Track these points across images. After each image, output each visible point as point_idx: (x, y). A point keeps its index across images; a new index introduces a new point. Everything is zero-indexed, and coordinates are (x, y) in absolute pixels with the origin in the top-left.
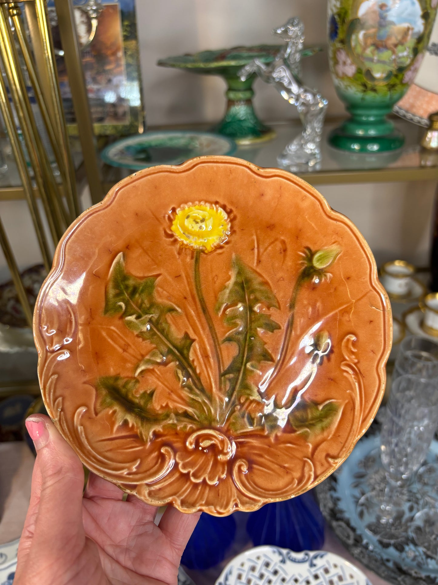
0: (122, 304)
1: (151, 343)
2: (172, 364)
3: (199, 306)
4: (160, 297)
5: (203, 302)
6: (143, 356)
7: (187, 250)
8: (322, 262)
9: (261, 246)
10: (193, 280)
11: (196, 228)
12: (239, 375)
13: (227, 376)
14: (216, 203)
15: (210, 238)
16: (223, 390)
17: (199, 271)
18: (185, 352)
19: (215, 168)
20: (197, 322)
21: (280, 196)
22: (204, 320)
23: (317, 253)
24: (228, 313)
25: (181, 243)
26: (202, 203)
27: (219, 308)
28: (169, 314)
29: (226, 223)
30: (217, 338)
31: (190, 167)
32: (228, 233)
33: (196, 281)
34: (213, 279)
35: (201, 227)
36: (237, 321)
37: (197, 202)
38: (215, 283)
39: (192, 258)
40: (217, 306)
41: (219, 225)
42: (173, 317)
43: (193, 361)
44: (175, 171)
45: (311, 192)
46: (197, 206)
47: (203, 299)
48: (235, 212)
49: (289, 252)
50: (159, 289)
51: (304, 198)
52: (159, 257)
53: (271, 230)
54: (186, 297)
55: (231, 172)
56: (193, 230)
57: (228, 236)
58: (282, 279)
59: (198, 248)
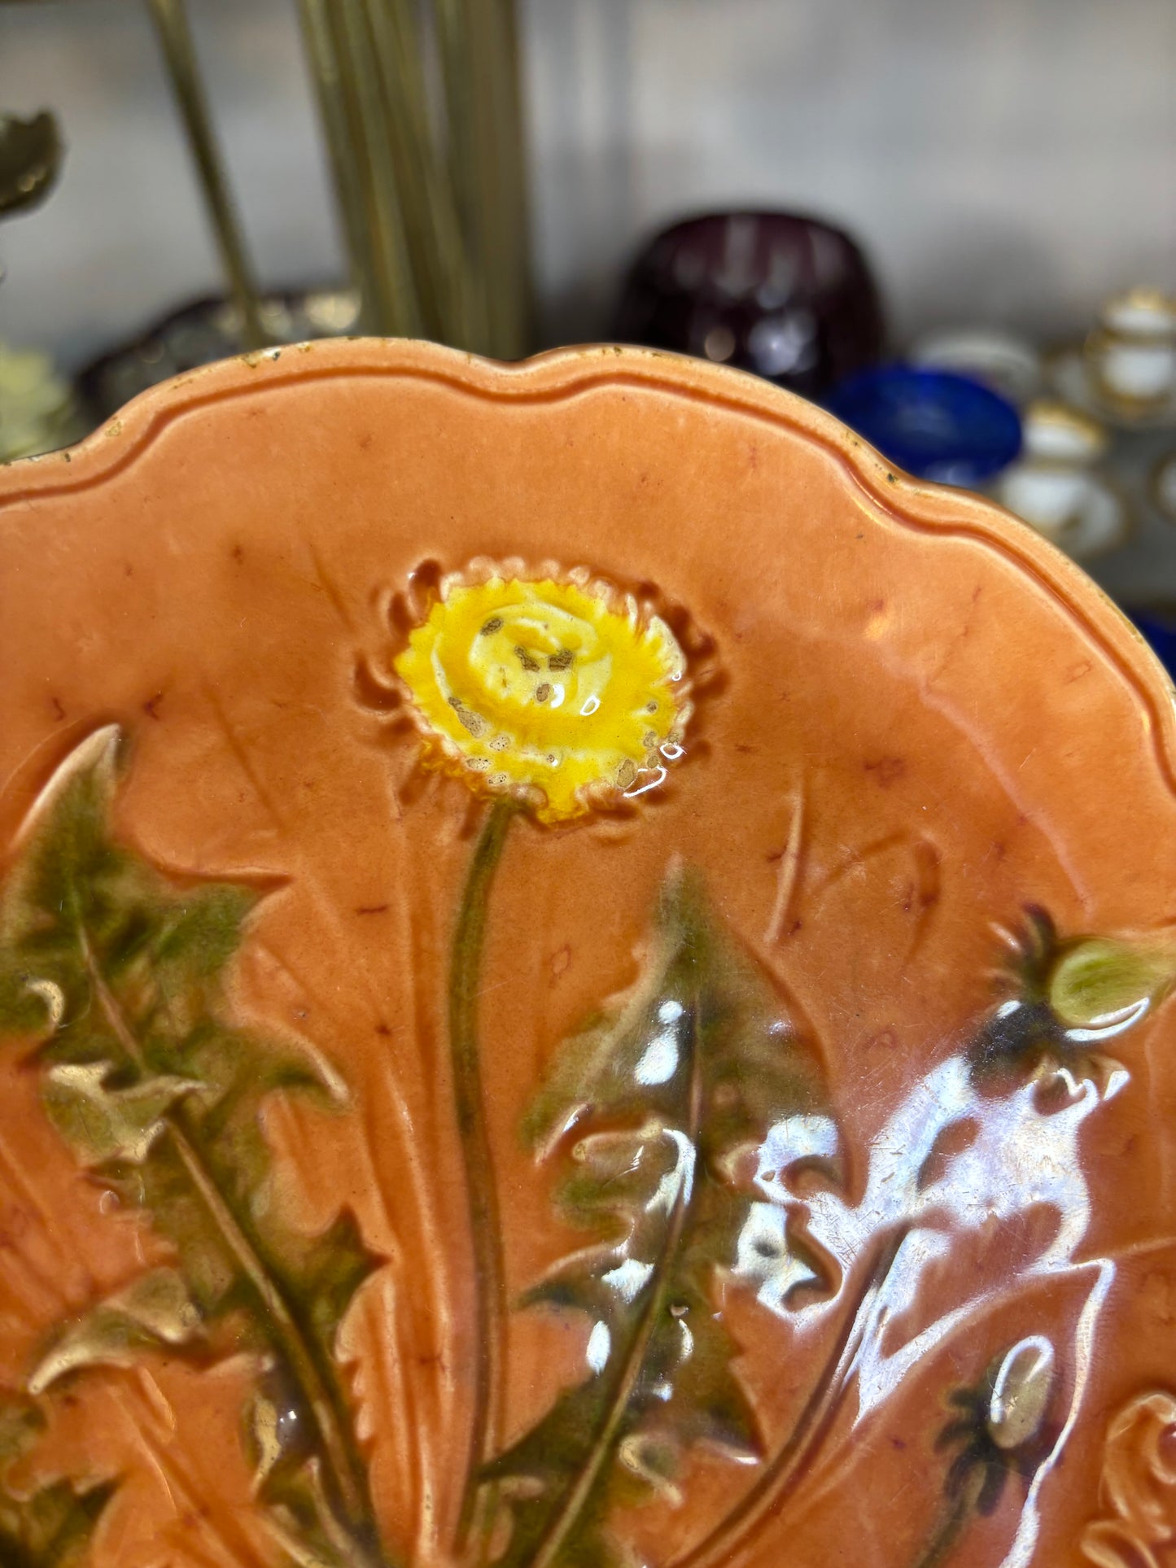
0: (52, 993)
1: (157, 1229)
2: (237, 1365)
3: (445, 1090)
4: (257, 996)
5: (468, 1069)
6: (96, 1291)
7: (453, 788)
8: (1094, 999)
9: (816, 851)
10: (442, 945)
11: (519, 688)
12: (568, 1494)
13: (511, 1484)
14: (646, 591)
15: (580, 757)
16: (475, 1556)
17: (484, 904)
18: (321, 1310)
19: (681, 421)
20: (416, 1168)
21: (966, 634)
22: (452, 1164)
23: (1081, 948)
24: (582, 1157)
25: (429, 747)
26: (578, 576)
27: (547, 1122)
28: (281, 1096)
29: (669, 697)
30: (500, 1275)
31: (560, 383)
32: (674, 752)
33: (457, 955)
34: (548, 962)
35: (543, 693)
36: (621, 1209)
37: (552, 566)
38: (552, 984)
39: (467, 832)
40: (537, 1107)
41: (636, 701)
42: (299, 1116)
43: (352, 1368)
44: (478, 385)
45: (1123, 650)
46: (549, 583)
47: (474, 1053)
48: (728, 657)
49: (947, 912)
50: (261, 954)
51: (1079, 671)
52: (301, 793)
53: (885, 783)
54: (390, 1026)
55: (753, 458)
56: (503, 694)
57: (666, 763)
58: (887, 1039)
59: (508, 790)
